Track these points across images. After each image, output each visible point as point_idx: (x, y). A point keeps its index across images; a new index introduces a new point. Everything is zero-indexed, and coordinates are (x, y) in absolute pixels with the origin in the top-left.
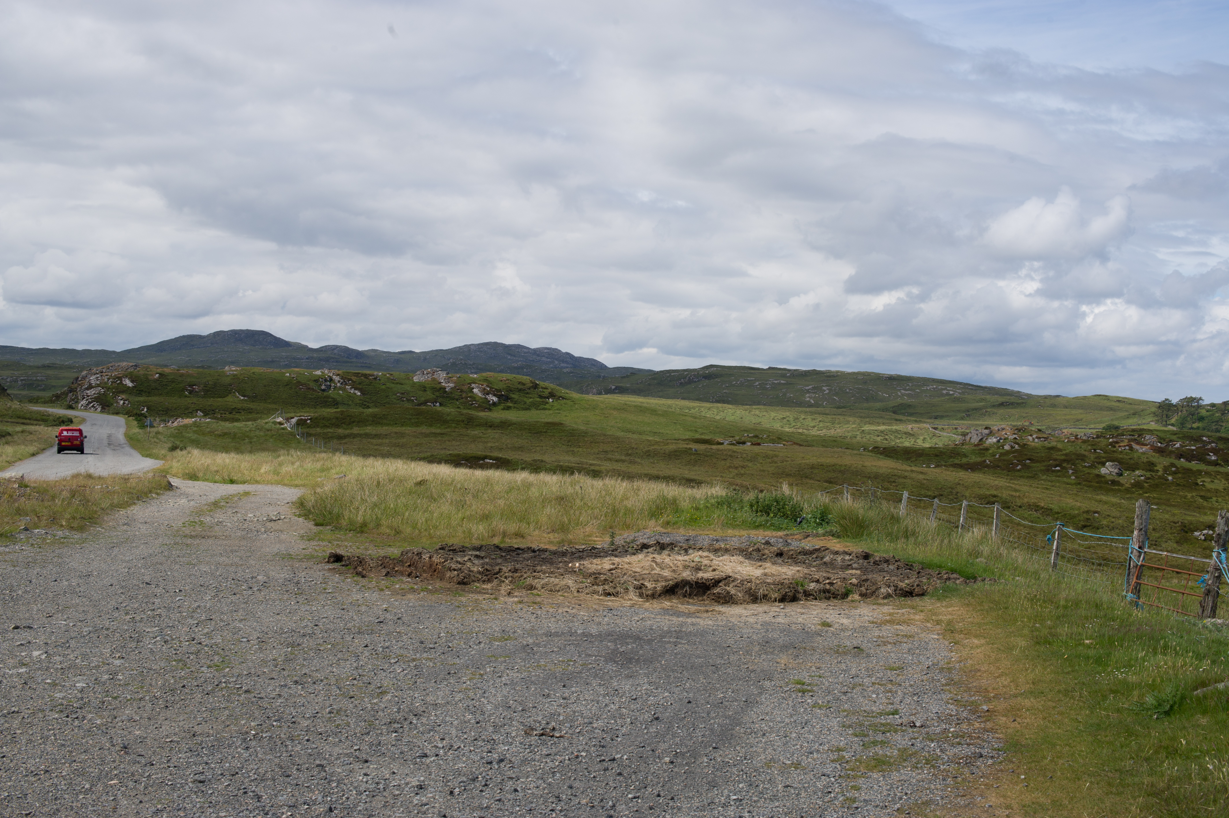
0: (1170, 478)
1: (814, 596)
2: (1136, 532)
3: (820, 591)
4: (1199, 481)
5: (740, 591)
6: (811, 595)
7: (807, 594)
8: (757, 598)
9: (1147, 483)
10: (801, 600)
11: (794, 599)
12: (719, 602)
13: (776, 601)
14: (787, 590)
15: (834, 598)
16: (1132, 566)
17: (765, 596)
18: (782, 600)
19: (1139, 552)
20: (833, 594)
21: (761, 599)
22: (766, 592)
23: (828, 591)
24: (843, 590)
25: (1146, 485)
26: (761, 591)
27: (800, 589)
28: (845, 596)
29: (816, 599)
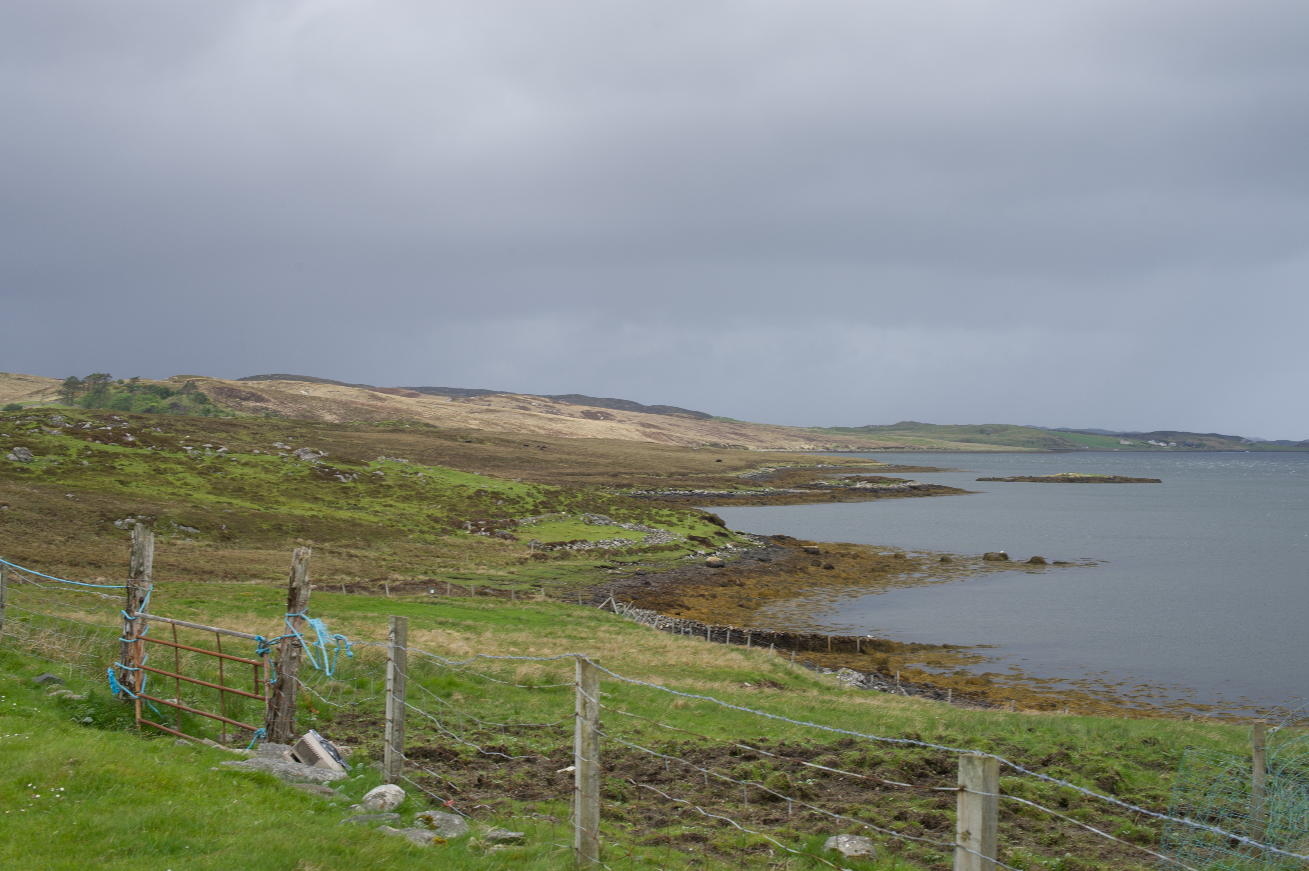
0: (85, 462)
4: (116, 464)
9: (60, 468)
25: (59, 471)
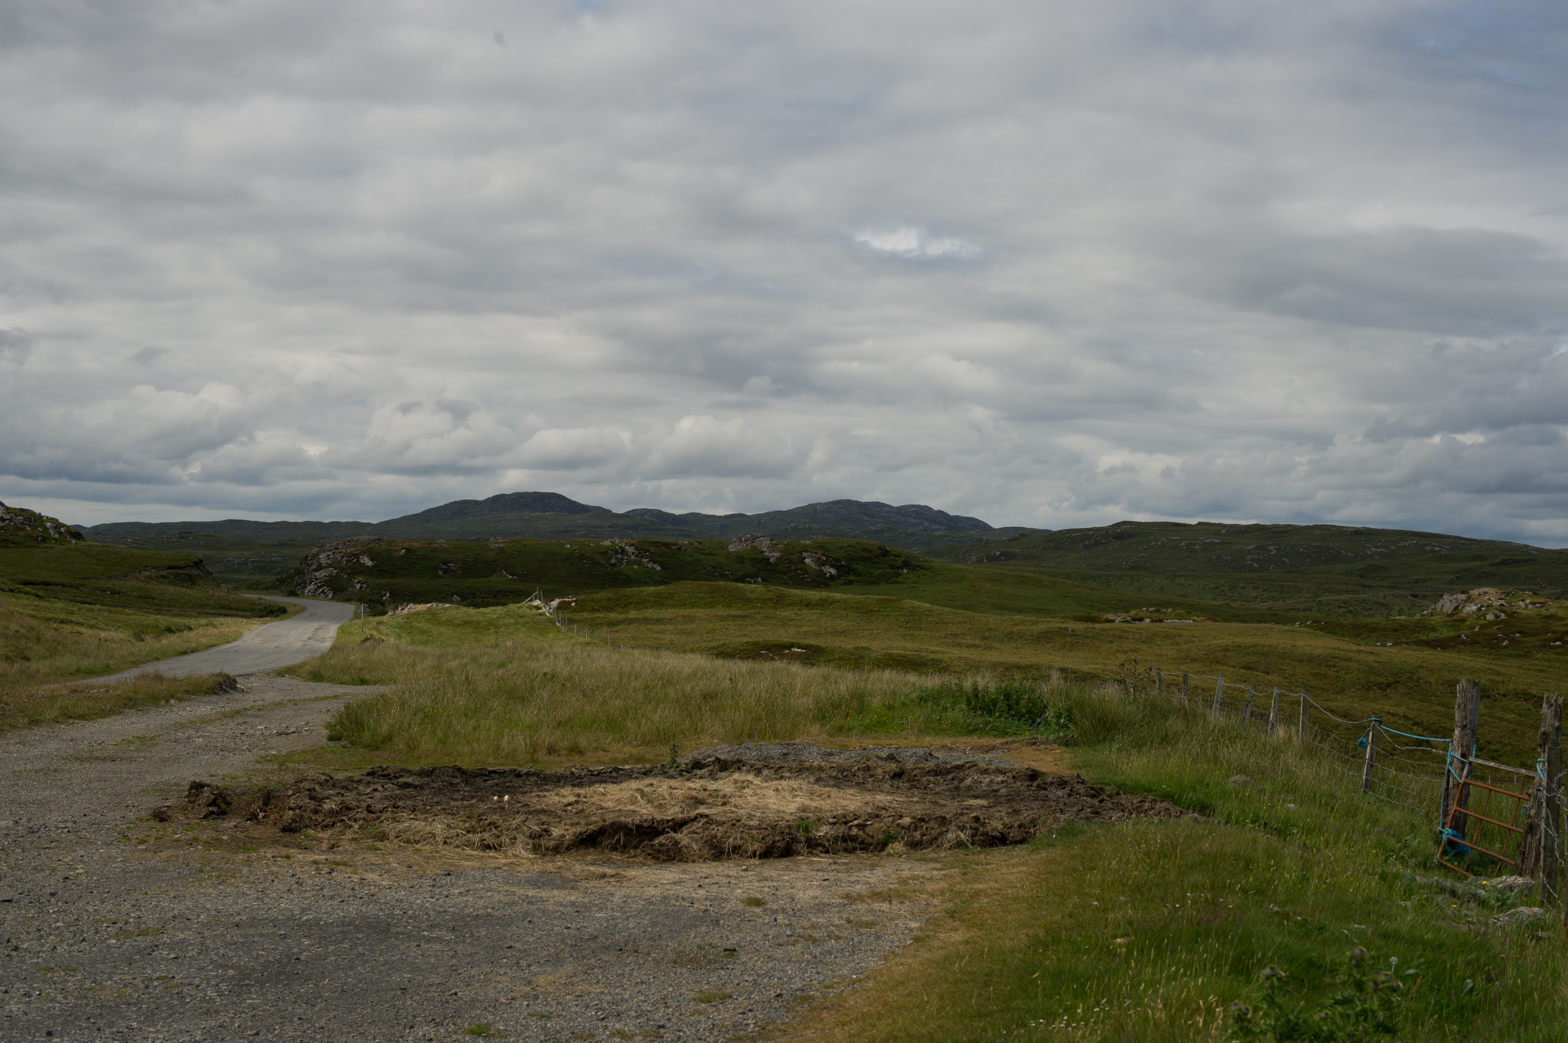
1: (824, 846)
2: (1457, 732)
3: (836, 839)
5: (696, 841)
6: (820, 845)
7: (814, 845)
8: (722, 853)
10: (799, 854)
11: (787, 852)
12: (658, 858)
13: (755, 856)
14: (777, 838)
15: (861, 849)
16: (1451, 784)
17: (736, 849)
18: (767, 854)
19: (1463, 762)
20: (862, 842)
21: (729, 854)
22: (739, 842)
23: (853, 839)
24: (881, 836)
26: (731, 840)
27: (801, 836)
28: (884, 845)
29: (827, 852)
